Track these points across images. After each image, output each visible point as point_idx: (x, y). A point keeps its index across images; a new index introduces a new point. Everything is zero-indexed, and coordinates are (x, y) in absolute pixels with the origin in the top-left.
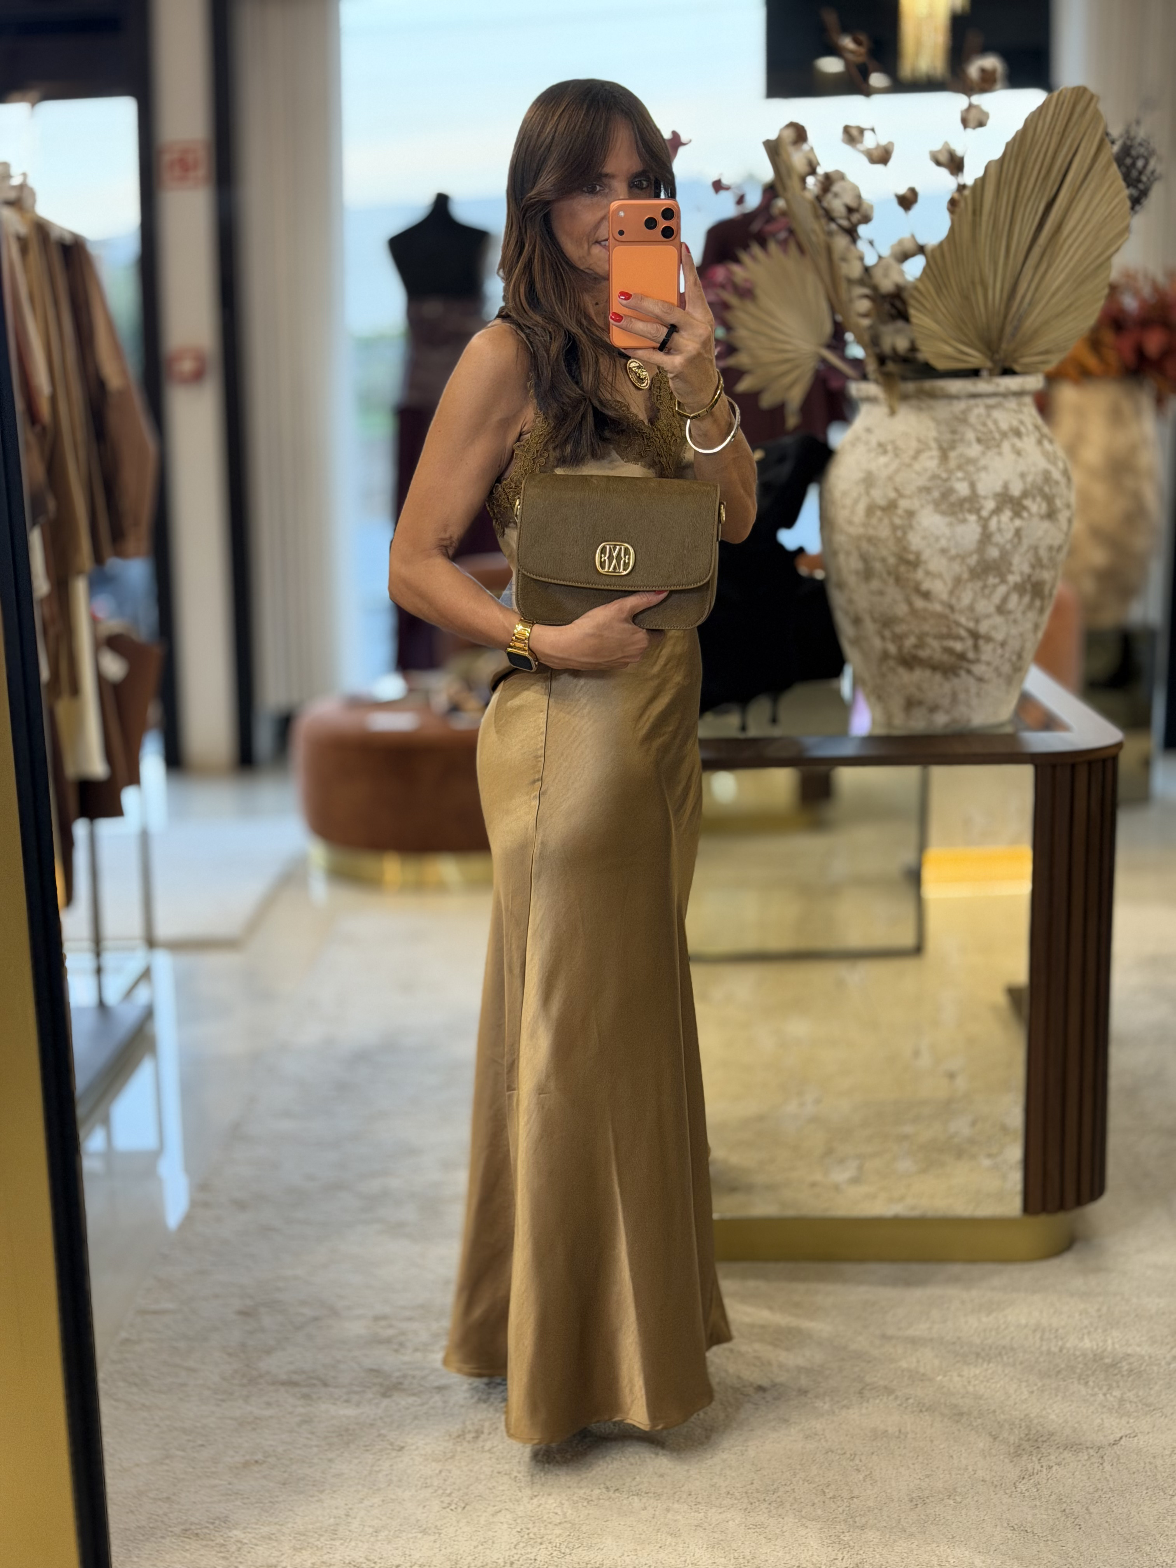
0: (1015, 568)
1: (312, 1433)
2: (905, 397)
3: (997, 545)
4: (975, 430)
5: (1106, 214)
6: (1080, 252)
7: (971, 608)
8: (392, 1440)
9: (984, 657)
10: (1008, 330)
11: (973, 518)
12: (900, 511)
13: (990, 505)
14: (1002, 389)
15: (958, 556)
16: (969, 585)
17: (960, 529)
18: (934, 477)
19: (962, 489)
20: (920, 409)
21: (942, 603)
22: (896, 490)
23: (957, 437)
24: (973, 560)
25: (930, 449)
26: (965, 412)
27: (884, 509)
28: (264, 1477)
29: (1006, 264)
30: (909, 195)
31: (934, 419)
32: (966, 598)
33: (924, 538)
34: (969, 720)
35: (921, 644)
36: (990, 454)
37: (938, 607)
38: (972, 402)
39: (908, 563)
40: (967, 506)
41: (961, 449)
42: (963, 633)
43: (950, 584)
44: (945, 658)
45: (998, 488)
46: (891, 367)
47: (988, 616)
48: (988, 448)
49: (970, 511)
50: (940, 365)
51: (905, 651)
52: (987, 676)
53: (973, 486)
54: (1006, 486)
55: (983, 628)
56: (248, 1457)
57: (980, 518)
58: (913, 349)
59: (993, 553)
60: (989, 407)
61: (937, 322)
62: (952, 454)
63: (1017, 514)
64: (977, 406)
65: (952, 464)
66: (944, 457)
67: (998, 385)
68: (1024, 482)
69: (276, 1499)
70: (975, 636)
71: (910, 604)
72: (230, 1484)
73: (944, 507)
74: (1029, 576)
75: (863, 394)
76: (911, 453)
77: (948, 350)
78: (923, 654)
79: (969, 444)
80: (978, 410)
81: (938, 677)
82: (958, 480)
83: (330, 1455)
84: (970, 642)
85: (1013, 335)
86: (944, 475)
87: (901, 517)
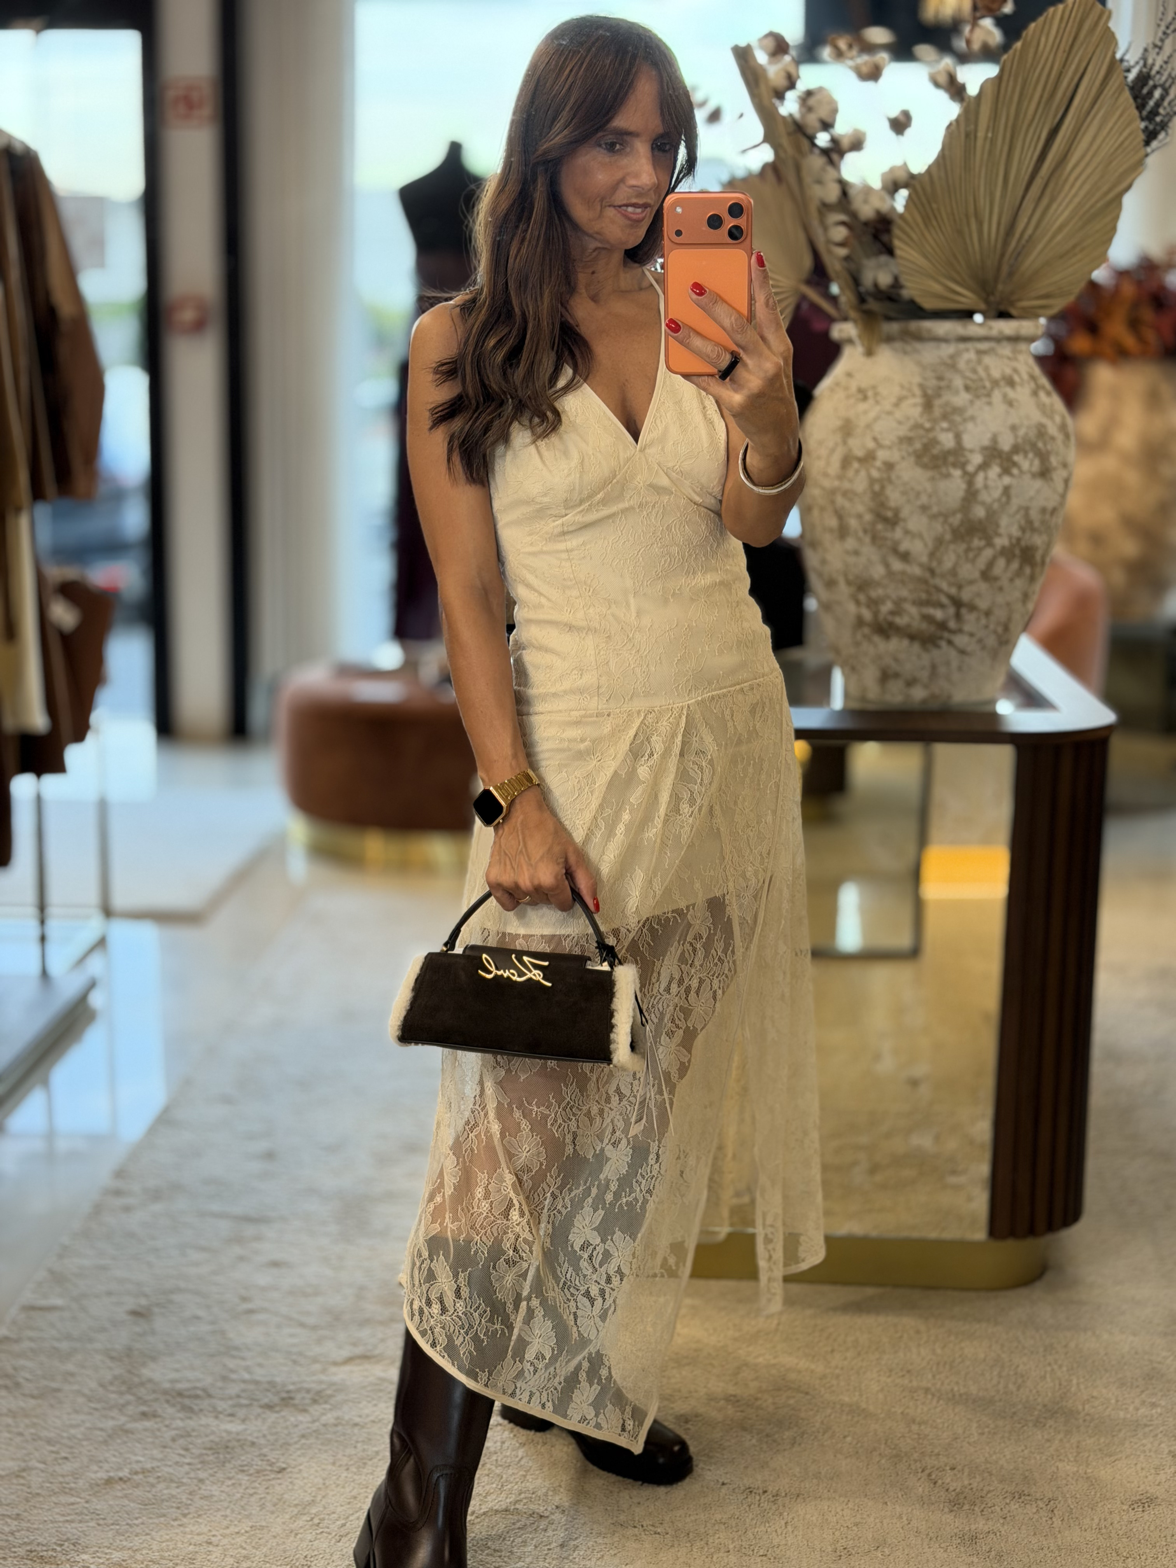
0: (1002, 530)
1: (187, 1450)
2: (889, 339)
3: (983, 503)
4: (965, 377)
5: (1116, 145)
6: (1087, 187)
7: (953, 572)
8: (274, 1460)
9: (967, 628)
10: (1005, 269)
11: (957, 473)
12: (878, 463)
13: (977, 459)
14: (994, 333)
15: (940, 514)
16: (952, 547)
17: (943, 485)
18: (917, 426)
19: (947, 440)
20: (905, 353)
21: (921, 565)
22: (875, 439)
23: (943, 384)
24: (956, 520)
25: (914, 395)
26: (952, 357)
27: (860, 460)
28: (126, 1496)
29: (1003, 196)
30: (902, 119)
31: (919, 364)
32: (949, 560)
33: (904, 493)
34: (949, 697)
35: (897, 611)
36: (978, 403)
37: (916, 571)
38: (962, 346)
39: (885, 520)
40: (951, 459)
41: (947, 397)
42: (944, 600)
43: (930, 544)
44: (924, 626)
45: (986, 442)
46: (873, 305)
47: (971, 582)
48: (978, 397)
49: (954, 465)
50: (928, 304)
51: (881, 617)
52: (969, 649)
53: (958, 437)
54: (994, 439)
55: (966, 595)
56: (112, 1474)
57: (965, 473)
58: (897, 284)
59: (979, 512)
60: (980, 352)
61: (925, 256)
62: (937, 402)
63: (1006, 471)
64: (967, 350)
65: (937, 412)
66: (928, 405)
67: (991, 328)
68: (1016, 437)
69: (136, 1522)
70: (958, 604)
71: (887, 565)
72: (87, 1502)
73: (926, 460)
74: (1019, 540)
75: (844, 335)
76: (893, 400)
77: (937, 288)
78: (900, 621)
79: (957, 392)
80: (969, 355)
81: (916, 647)
82: (943, 430)
83: (202, 1475)
84: (951, 611)
85: (1011, 274)
86: (927, 425)
87: (879, 469)
